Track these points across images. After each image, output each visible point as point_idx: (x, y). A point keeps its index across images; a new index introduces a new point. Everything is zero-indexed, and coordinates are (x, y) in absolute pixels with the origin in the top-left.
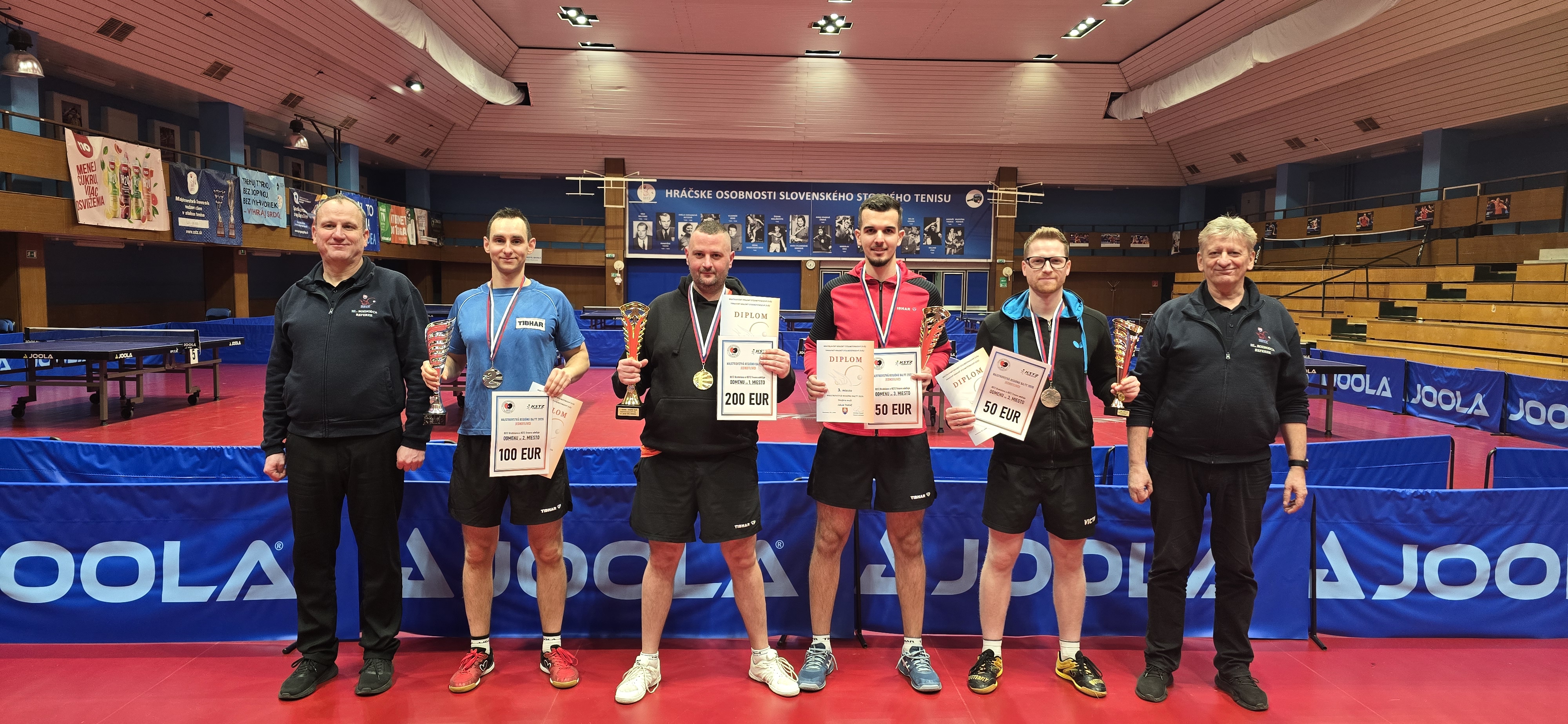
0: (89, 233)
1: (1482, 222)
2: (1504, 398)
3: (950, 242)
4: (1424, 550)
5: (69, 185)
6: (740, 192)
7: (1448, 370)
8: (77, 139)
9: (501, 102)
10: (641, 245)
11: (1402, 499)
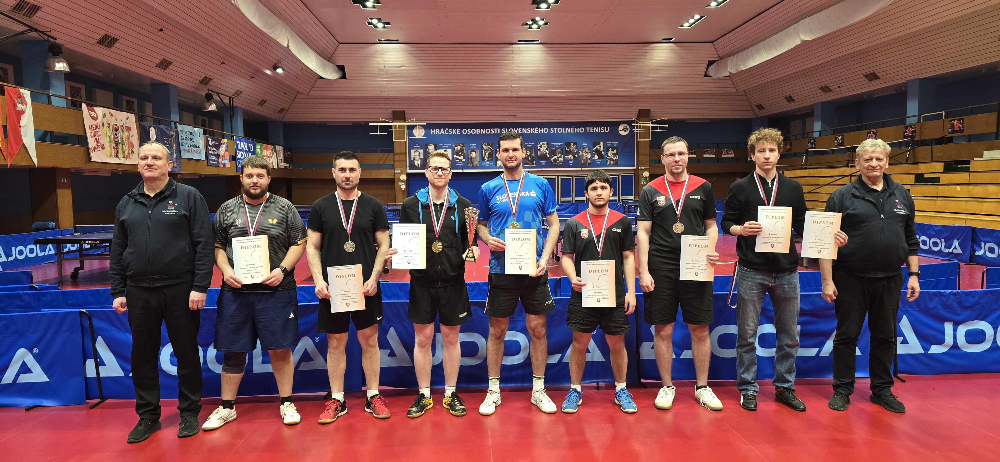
0: (97, 167)
1: (947, 135)
2: (972, 242)
3: (609, 157)
4: (956, 324)
5: (85, 137)
6: (477, 130)
7: (936, 226)
8: (89, 109)
9: (330, 78)
10: (416, 164)
11: (944, 296)
